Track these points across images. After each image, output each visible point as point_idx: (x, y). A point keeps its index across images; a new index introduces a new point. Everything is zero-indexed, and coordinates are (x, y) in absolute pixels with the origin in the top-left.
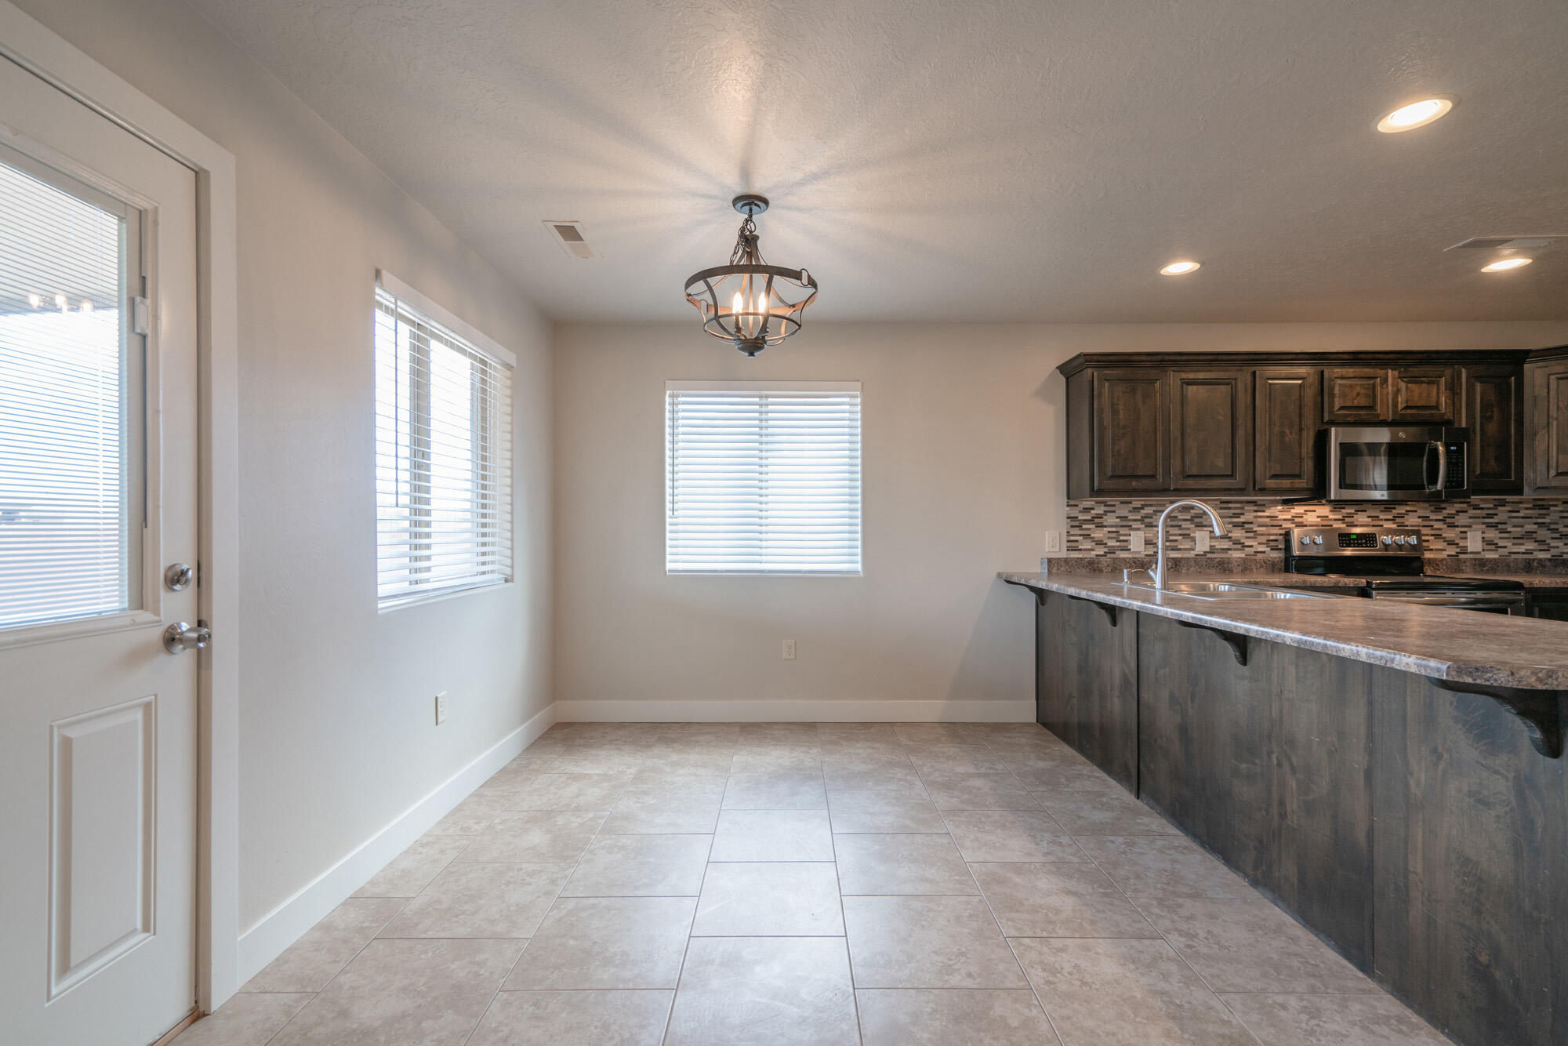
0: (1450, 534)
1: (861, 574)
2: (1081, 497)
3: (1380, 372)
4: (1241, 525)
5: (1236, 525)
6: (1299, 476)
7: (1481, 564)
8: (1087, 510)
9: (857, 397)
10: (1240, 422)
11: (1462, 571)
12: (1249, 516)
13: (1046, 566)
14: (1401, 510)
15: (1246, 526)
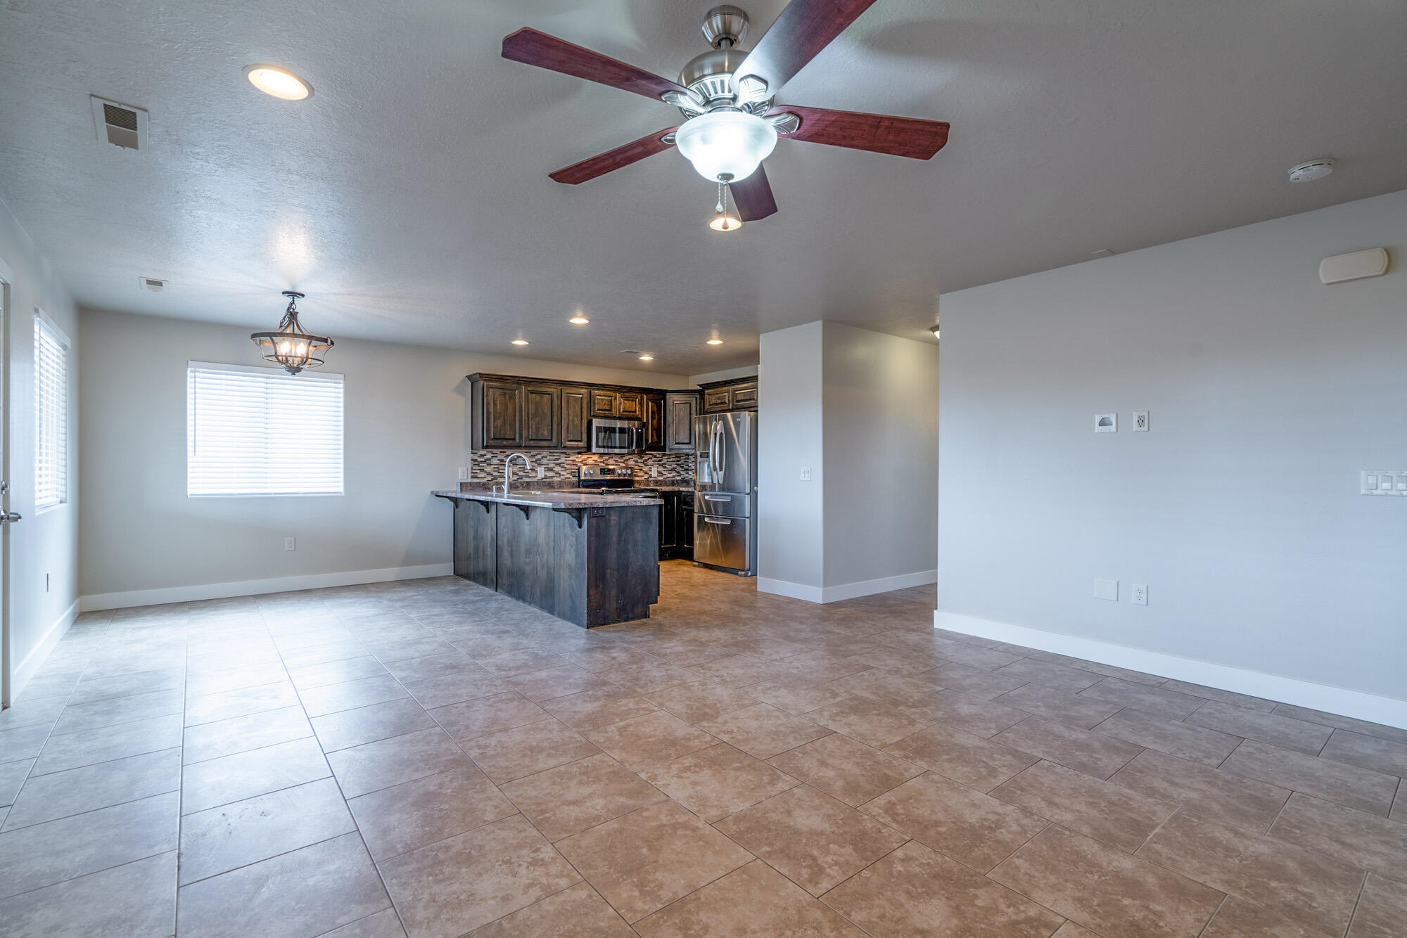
0: (646, 469)
1: (343, 494)
2: (478, 449)
3: (614, 394)
4: (559, 464)
5: (557, 464)
6: (581, 441)
7: (656, 482)
8: (482, 456)
9: (340, 383)
10: (555, 414)
11: (649, 486)
12: (562, 460)
13: (459, 486)
14: (627, 457)
15: (562, 465)
